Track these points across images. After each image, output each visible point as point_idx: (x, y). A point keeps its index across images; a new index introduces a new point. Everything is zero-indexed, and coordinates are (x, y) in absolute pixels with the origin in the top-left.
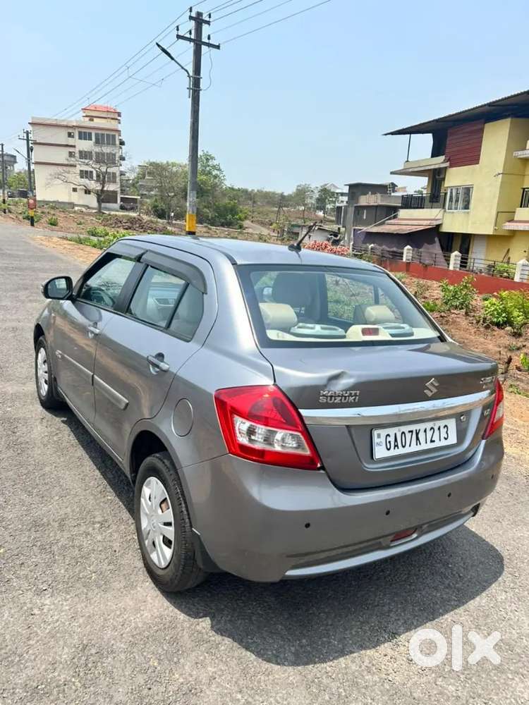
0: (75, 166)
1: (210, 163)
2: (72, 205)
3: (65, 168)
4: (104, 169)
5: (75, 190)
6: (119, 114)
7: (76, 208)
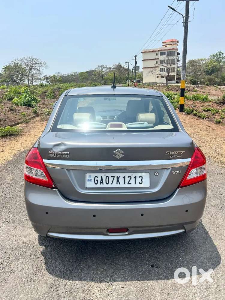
0: (158, 67)
1: (221, 56)
2: (156, 83)
3: (153, 68)
4: (169, 66)
5: (158, 77)
6: (178, 42)
7: (158, 84)
